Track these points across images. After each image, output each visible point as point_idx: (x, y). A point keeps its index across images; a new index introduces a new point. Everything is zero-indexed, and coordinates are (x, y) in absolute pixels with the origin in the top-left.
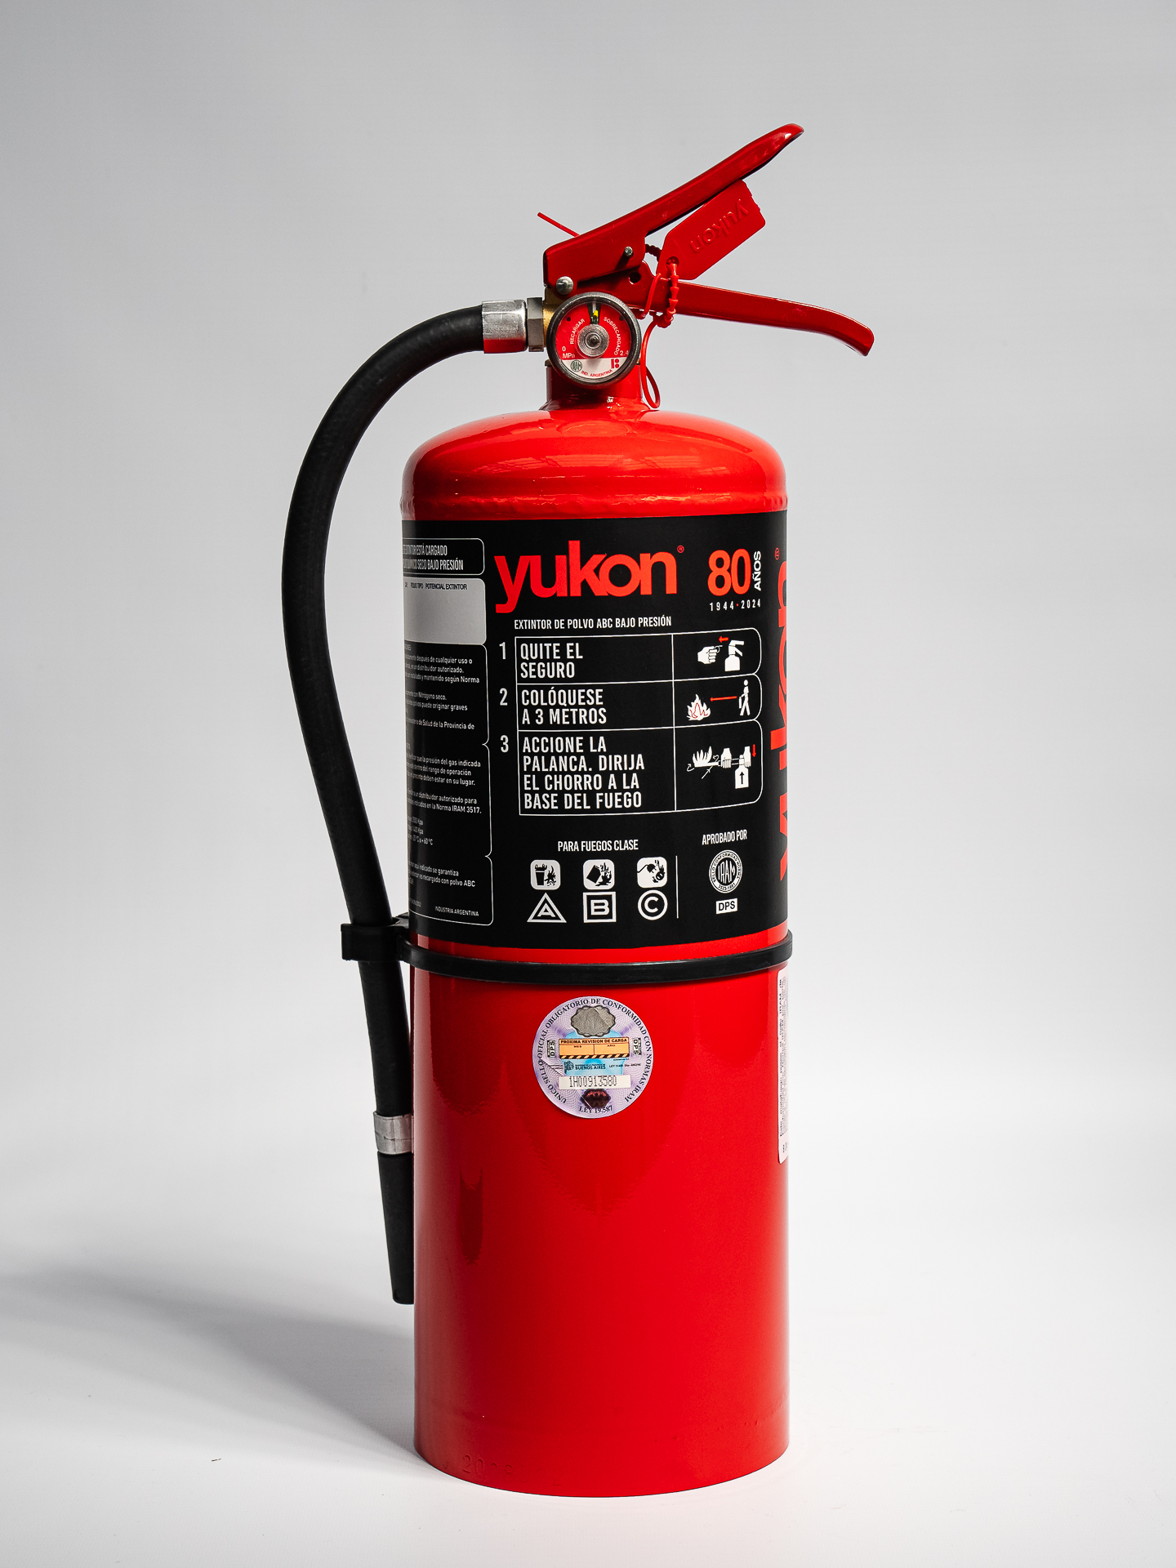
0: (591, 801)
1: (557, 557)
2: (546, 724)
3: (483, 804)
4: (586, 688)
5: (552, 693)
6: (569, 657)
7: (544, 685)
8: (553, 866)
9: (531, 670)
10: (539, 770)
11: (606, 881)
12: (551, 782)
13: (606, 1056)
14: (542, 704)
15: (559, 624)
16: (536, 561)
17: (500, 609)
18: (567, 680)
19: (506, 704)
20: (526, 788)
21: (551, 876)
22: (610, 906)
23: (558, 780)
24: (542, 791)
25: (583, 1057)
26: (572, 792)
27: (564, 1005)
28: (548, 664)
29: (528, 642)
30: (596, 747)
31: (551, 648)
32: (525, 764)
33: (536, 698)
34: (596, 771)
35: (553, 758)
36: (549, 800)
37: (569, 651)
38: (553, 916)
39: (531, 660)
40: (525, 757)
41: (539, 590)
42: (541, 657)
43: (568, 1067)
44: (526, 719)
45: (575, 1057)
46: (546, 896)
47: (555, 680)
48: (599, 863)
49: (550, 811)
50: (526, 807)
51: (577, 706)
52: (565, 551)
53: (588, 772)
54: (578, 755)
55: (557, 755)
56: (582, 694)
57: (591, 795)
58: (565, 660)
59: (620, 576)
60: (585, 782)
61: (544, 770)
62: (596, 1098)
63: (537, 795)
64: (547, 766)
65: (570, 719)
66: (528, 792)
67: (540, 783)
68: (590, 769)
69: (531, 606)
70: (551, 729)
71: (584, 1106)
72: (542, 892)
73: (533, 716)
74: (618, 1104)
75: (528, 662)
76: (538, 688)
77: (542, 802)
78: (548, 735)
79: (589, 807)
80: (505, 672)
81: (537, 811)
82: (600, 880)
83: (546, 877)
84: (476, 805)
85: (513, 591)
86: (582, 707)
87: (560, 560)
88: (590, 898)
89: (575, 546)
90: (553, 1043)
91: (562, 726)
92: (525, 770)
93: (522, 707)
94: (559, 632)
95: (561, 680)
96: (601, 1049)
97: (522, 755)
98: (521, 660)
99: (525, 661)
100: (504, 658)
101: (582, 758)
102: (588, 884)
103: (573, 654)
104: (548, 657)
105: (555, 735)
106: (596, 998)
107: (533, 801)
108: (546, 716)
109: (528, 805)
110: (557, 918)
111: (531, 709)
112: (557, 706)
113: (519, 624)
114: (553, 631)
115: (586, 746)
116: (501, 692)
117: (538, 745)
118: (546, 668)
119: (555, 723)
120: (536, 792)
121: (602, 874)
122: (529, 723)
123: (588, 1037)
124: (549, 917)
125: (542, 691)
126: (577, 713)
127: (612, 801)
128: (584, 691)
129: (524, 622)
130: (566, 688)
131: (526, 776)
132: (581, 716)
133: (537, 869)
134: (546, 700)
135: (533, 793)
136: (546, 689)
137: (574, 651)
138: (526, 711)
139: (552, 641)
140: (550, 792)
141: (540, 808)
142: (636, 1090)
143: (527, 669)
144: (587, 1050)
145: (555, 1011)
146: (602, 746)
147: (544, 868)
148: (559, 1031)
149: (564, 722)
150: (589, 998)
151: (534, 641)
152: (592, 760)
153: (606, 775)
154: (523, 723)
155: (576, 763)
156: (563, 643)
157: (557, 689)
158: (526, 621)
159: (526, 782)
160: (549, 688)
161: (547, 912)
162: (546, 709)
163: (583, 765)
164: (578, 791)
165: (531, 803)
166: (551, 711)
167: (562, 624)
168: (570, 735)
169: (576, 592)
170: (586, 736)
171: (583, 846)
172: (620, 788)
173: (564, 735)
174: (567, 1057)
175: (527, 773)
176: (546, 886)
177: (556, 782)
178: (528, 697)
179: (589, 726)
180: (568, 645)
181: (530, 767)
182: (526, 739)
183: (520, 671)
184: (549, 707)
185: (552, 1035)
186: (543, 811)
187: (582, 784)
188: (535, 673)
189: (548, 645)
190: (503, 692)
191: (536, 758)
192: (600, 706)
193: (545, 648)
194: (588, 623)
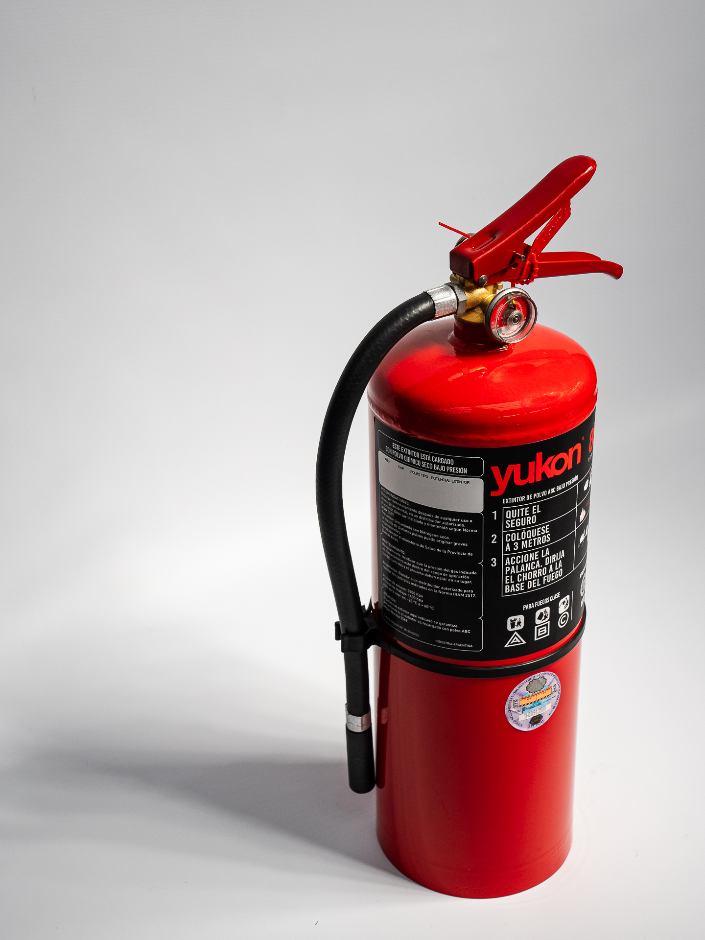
0: (541, 582)
1: (530, 463)
2: (520, 549)
3: (478, 592)
4: (541, 526)
5: (524, 533)
6: (533, 513)
7: (519, 530)
8: (521, 618)
9: (512, 523)
10: (514, 573)
11: (546, 617)
12: (521, 577)
13: (542, 699)
14: (518, 539)
15: (529, 497)
16: (517, 468)
17: (493, 494)
18: (532, 524)
19: (496, 542)
20: (506, 583)
21: (519, 623)
22: (547, 629)
23: (525, 575)
24: (516, 582)
25: (531, 703)
26: (532, 580)
27: (523, 682)
28: (522, 519)
29: (511, 509)
30: (544, 554)
31: (524, 511)
32: (507, 571)
33: (514, 537)
34: (544, 566)
35: (523, 565)
36: (520, 586)
37: (534, 510)
38: (519, 641)
39: (512, 518)
40: (506, 568)
41: (519, 482)
42: (518, 516)
43: (524, 710)
44: (508, 548)
45: (528, 704)
46: (516, 633)
47: (526, 526)
48: (542, 610)
49: (520, 591)
50: (506, 592)
51: (537, 537)
52: (534, 459)
53: (540, 568)
54: (535, 561)
55: (524, 563)
56: (539, 530)
57: (541, 578)
58: (531, 515)
59: (560, 464)
60: (539, 573)
61: (517, 572)
62: (536, 720)
63: (513, 585)
64: (519, 570)
65: (532, 544)
66: (507, 584)
67: (515, 579)
68: (541, 566)
69: (513, 491)
70: (522, 551)
71: (531, 725)
72: (513, 632)
73: (512, 546)
74: (546, 719)
75: (510, 520)
76: (516, 532)
77: (515, 588)
78: (520, 555)
79: (540, 585)
80: (496, 526)
81: (513, 593)
82: (543, 618)
83: (516, 624)
84: (472, 594)
85: (502, 484)
86: (539, 536)
87: (531, 464)
88: (538, 628)
89: (539, 455)
90: (517, 701)
91: (528, 549)
92: (506, 574)
93: (505, 543)
94: (530, 501)
95: (529, 525)
96: (539, 697)
97: (505, 567)
98: (506, 519)
99: (509, 519)
100: (495, 519)
101: (538, 561)
102: (538, 622)
103: (536, 511)
104: (522, 515)
105: (524, 554)
106: (538, 674)
107: (510, 589)
108: (520, 545)
109: (507, 590)
110: (521, 642)
111: (511, 543)
112: (527, 539)
113: (506, 501)
114: (526, 502)
115: (540, 554)
116: (492, 536)
117: (514, 560)
118: (521, 521)
119: (524, 548)
120: (512, 584)
121: (544, 615)
122: (509, 550)
123: (534, 693)
124: (517, 643)
125: (518, 533)
126: (536, 540)
127: (550, 578)
128: (540, 528)
129: (509, 500)
130: (531, 529)
131: (506, 577)
132: (538, 541)
133: (511, 621)
134: (520, 537)
135: (510, 585)
136: (520, 532)
137: (536, 509)
138: (508, 544)
139: (525, 507)
140: (520, 583)
141: (514, 591)
142: (553, 708)
143: (510, 523)
144: (533, 699)
145: (518, 686)
146: (548, 553)
147: (515, 620)
148: (520, 695)
149: (529, 546)
150: (536, 675)
151: (514, 509)
152: (542, 561)
153: (548, 567)
154: (506, 551)
155: (534, 565)
156: (531, 507)
157: (526, 531)
158: (510, 499)
159: (506, 580)
160: (522, 531)
161: (516, 640)
162: (520, 542)
163: (538, 565)
164: (535, 578)
165: (509, 590)
166: (523, 542)
167: (531, 497)
168: (531, 552)
169: (539, 479)
170: (540, 550)
171: (536, 604)
172: (554, 571)
173: (528, 553)
174: (524, 705)
175: (507, 575)
176: (516, 628)
177: (524, 577)
178: (509, 537)
179: (542, 545)
180: (533, 507)
181: (509, 572)
182: (508, 558)
183: (505, 524)
184: (522, 540)
185: (516, 697)
186: (516, 592)
187: (537, 574)
188: (515, 525)
189: (522, 509)
190: (494, 536)
191: (513, 567)
192: (548, 533)
193: (520, 511)
194: (544, 493)
